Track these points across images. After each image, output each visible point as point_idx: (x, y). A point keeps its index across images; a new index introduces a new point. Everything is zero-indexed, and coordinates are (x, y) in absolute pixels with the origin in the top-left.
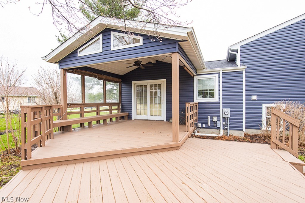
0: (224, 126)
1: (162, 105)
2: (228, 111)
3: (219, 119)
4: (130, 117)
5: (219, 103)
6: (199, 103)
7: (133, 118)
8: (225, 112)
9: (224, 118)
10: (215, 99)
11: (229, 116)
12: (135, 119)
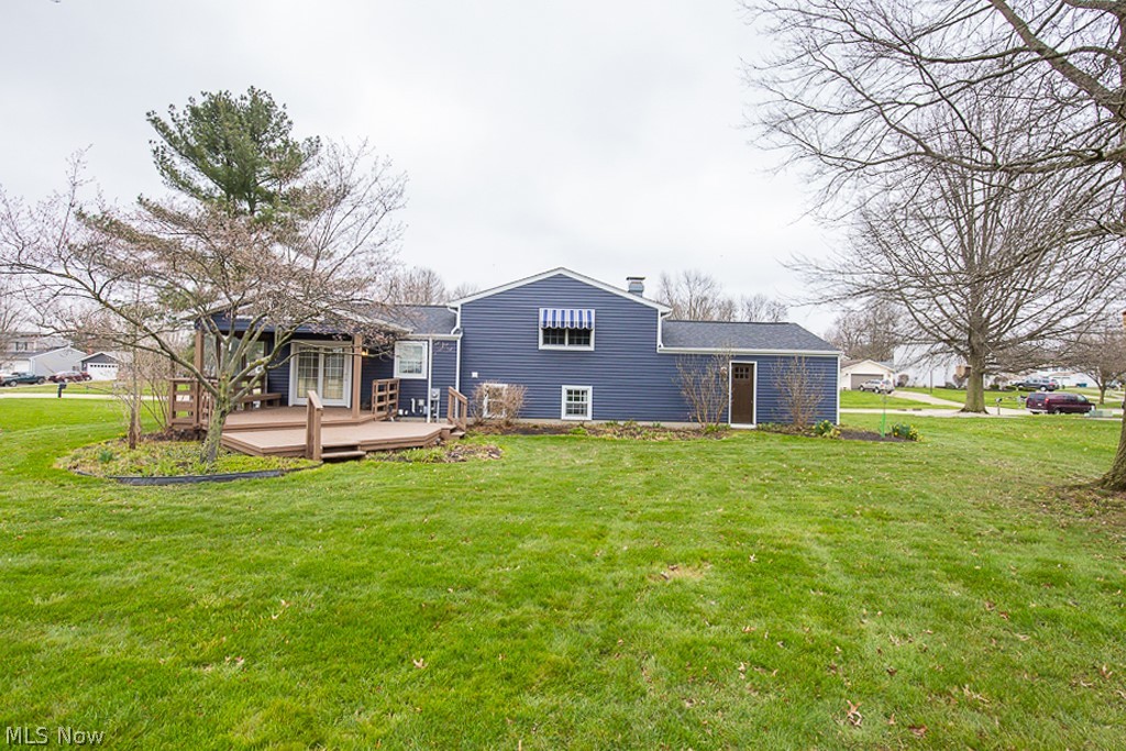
0: (432, 412)
1: (345, 382)
2: (437, 391)
3: (426, 404)
4: (284, 402)
5: (426, 381)
6: (401, 380)
7: (290, 404)
8: (433, 393)
9: (432, 402)
10: (422, 376)
11: (438, 398)
12: (294, 406)
